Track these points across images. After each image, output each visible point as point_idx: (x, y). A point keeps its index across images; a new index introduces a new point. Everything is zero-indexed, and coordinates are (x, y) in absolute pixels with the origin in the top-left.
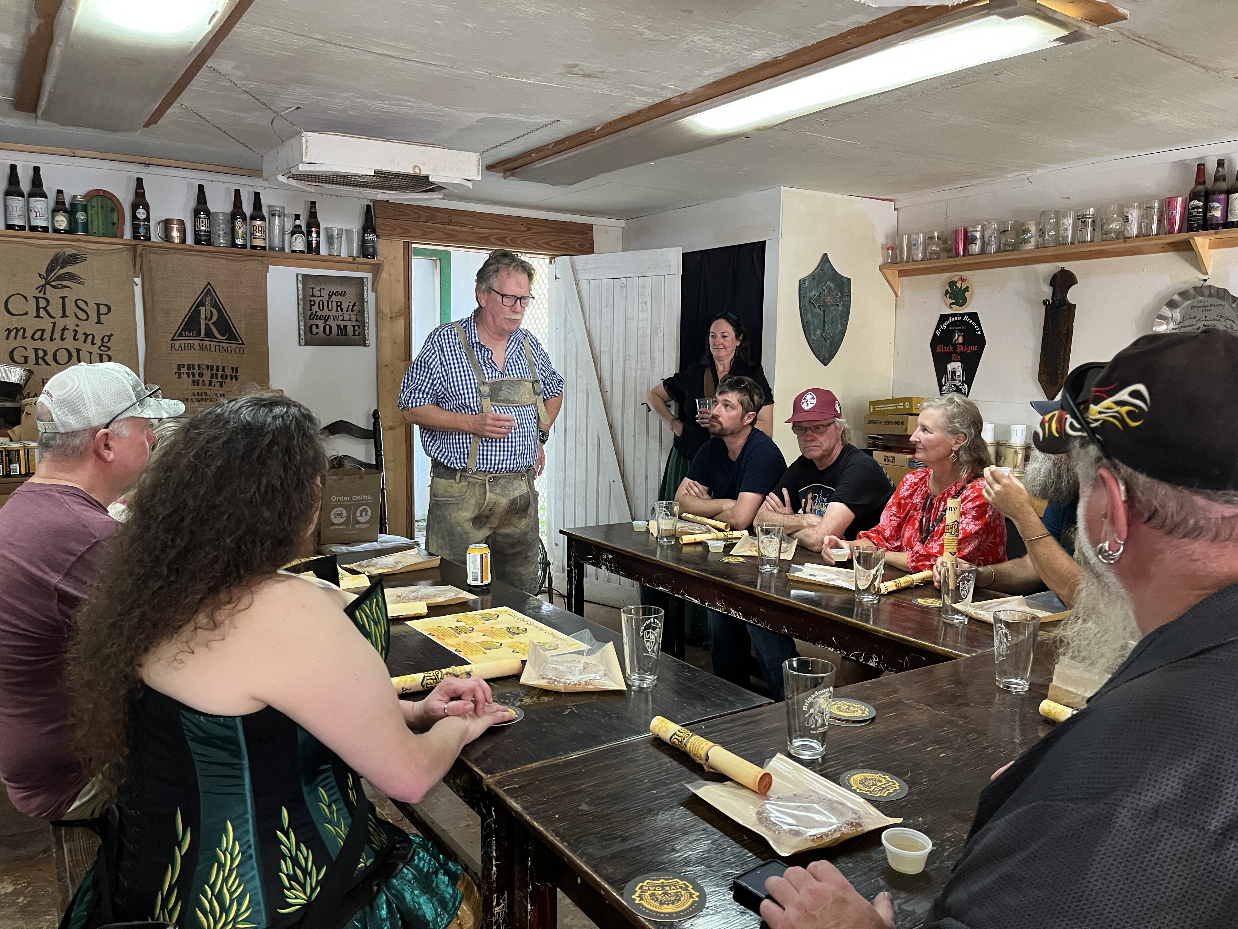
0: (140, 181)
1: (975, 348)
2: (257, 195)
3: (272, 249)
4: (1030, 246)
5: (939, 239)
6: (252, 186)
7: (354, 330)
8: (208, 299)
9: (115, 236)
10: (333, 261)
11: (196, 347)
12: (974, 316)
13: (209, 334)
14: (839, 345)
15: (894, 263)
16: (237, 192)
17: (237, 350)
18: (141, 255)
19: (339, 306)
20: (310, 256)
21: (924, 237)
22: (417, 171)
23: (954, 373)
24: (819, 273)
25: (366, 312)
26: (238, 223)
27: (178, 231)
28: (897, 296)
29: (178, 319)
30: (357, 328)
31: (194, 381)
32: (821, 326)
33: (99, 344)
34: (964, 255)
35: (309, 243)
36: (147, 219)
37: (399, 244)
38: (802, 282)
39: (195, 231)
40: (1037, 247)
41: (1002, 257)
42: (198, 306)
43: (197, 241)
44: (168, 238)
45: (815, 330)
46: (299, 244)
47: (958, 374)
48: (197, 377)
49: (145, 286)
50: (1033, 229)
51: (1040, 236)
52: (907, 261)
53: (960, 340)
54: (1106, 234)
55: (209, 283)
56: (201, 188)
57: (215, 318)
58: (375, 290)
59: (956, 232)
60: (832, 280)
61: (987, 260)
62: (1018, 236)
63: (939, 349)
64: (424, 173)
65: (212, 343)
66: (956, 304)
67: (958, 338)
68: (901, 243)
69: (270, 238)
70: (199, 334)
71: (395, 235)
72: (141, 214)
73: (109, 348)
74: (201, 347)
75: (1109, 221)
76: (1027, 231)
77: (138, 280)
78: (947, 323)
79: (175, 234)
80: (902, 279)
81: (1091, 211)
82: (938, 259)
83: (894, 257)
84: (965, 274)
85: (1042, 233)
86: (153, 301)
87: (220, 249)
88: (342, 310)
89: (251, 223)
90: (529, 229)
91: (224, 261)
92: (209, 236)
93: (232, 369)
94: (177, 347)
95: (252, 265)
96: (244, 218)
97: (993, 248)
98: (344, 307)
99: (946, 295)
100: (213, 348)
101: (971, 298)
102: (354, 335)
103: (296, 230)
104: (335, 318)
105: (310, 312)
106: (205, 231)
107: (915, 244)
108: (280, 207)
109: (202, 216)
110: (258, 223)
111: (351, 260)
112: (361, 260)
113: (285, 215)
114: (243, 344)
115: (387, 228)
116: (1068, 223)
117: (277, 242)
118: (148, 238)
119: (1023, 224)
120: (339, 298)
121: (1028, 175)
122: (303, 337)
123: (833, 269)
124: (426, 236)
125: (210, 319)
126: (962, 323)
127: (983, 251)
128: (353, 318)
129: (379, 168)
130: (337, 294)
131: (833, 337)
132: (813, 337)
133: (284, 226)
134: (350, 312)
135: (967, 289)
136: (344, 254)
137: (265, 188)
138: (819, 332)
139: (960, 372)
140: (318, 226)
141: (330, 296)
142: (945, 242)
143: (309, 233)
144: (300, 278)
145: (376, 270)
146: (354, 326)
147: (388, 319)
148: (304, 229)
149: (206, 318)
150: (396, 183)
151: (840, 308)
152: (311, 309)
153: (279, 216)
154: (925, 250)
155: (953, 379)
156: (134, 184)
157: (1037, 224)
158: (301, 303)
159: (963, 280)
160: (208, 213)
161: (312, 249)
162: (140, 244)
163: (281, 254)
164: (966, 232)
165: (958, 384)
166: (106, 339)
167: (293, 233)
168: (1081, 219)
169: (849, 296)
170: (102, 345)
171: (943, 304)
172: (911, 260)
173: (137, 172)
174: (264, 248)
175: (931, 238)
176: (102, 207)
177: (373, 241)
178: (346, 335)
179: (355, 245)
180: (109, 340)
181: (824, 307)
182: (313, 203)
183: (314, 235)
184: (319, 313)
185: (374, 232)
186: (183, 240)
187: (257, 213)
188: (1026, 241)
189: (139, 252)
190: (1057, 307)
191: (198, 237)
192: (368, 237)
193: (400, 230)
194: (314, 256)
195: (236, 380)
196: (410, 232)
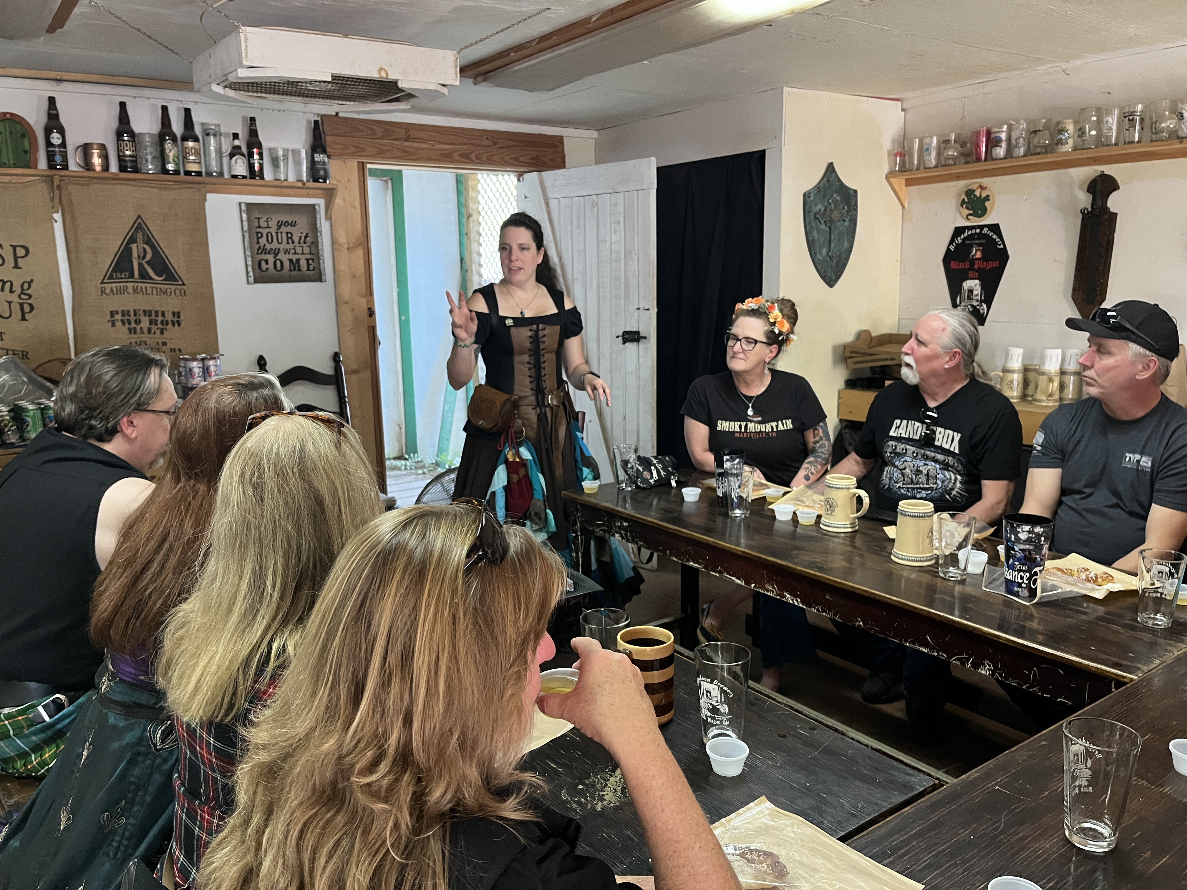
0: (52, 101)
1: (996, 264)
2: (188, 111)
3: (209, 174)
4: (1068, 148)
5: (955, 141)
6: (181, 101)
7: (308, 265)
8: (140, 235)
9: (27, 166)
10: (280, 187)
11: (130, 290)
12: (995, 228)
13: (144, 275)
14: (845, 265)
15: (903, 169)
16: (165, 109)
17: (178, 292)
18: (59, 187)
19: (290, 237)
20: (253, 182)
21: (938, 140)
22: (383, 74)
23: (971, 291)
24: (824, 185)
25: (320, 244)
26: (168, 145)
27: (100, 156)
28: (903, 207)
29: (106, 260)
30: (311, 262)
31: (130, 329)
32: (827, 245)
33: (18, 291)
34: (986, 160)
35: (251, 167)
36: (63, 145)
37: (353, 164)
38: (806, 196)
39: (119, 156)
40: (1075, 149)
41: (1034, 160)
42: (129, 243)
43: (122, 168)
44: (88, 165)
45: (821, 249)
46: (240, 167)
47: (975, 293)
48: (133, 325)
49: (67, 223)
50: (1070, 127)
51: (1079, 136)
52: (918, 169)
53: (979, 255)
54: (1156, 133)
55: (139, 216)
56: (123, 105)
57: (149, 257)
58: (329, 217)
59: (977, 134)
60: (838, 192)
61: (1016, 164)
62: (1052, 136)
63: (953, 265)
64: (392, 77)
65: (148, 285)
66: (975, 215)
67: (976, 253)
68: (911, 149)
69: (205, 161)
70: (132, 275)
71: (347, 154)
72: (56, 139)
73: (30, 297)
74: (135, 290)
75: (1161, 118)
76: (1062, 131)
77: (57, 216)
78: (962, 236)
79: (97, 161)
80: (909, 188)
81: (1140, 107)
82: (955, 164)
83: (903, 164)
84: (985, 181)
85: (1081, 132)
86: (76, 239)
87: (150, 177)
88: (293, 243)
89: (182, 145)
90: (495, 144)
91: (155, 191)
92: (136, 161)
93: (174, 313)
94: (108, 291)
95: (186, 194)
96: (174, 139)
97: (1022, 151)
98: (296, 238)
99: (962, 205)
100: (149, 291)
101: (992, 206)
102: (308, 269)
103: (235, 151)
104: (287, 252)
105: (257, 246)
106: (130, 156)
107: (927, 149)
108: (215, 125)
109: (126, 138)
110: (191, 144)
111: (300, 184)
112: (311, 184)
113: (221, 134)
114: (184, 284)
115: (339, 147)
116: (1112, 121)
117: (214, 167)
118: (66, 167)
119: (1058, 123)
120: (289, 229)
121: (1064, 67)
122: (251, 274)
123: (839, 180)
124: (381, 154)
125: (144, 258)
126: (981, 236)
127: (1009, 154)
128: (307, 250)
129: (337, 72)
130: (287, 224)
131: (840, 256)
132: (818, 256)
133: (220, 148)
134: (302, 244)
135: (987, 198)
136: (292, 178)
137: (196, 103)
138: (824, 251)
139: (977, 290)
140: (260, 146)
141: (279, 227)
142: (963, 145)
143: (251, 155)
144: (244, 207)
145: (329, 195)
146: (307, 260)
147: (345, 251)
148: (244, 150)
149: (139, 256)
150: (354, 91)
151: (846, 224)
152: (258, 243)
153: (215, 135)
154: (939, 155)
155: (969, 298)
156: (46, 103)
157: (1076, 122)
158: (247, 235)
159: (982, 188)
160: (132, 135)
161: (254, 174)
162: (57, 175)
163: (219, 180)
164: (989, 133)
165: (975, 303)
166: (26, 286)
167: (232, 155)
168: (1128, 117)
169: (856, 209)
170: (22, 293)
171: (958, 215)
172: (922, 167)
173: (47, 89)
174: (199, 174)
175: (947, 142)
176: (11, 133)
177: (324, 163)
178: (299, 270)
179: (304, 168)
180: (29, 287)
181: (830, 223)
182: (253, 119)
183: (256, 157)
184: (268, 247)
185: (324, 151)
186: (106, 167)
187: (188, 133)
188: (1060, 142)
189: (56, 182)
190: (1098, 216)
191: (123, 164)
192: (318, 157)
193: (353, 149)
194: (257, 181)
195: (179, 325)
196: (364, 150)
